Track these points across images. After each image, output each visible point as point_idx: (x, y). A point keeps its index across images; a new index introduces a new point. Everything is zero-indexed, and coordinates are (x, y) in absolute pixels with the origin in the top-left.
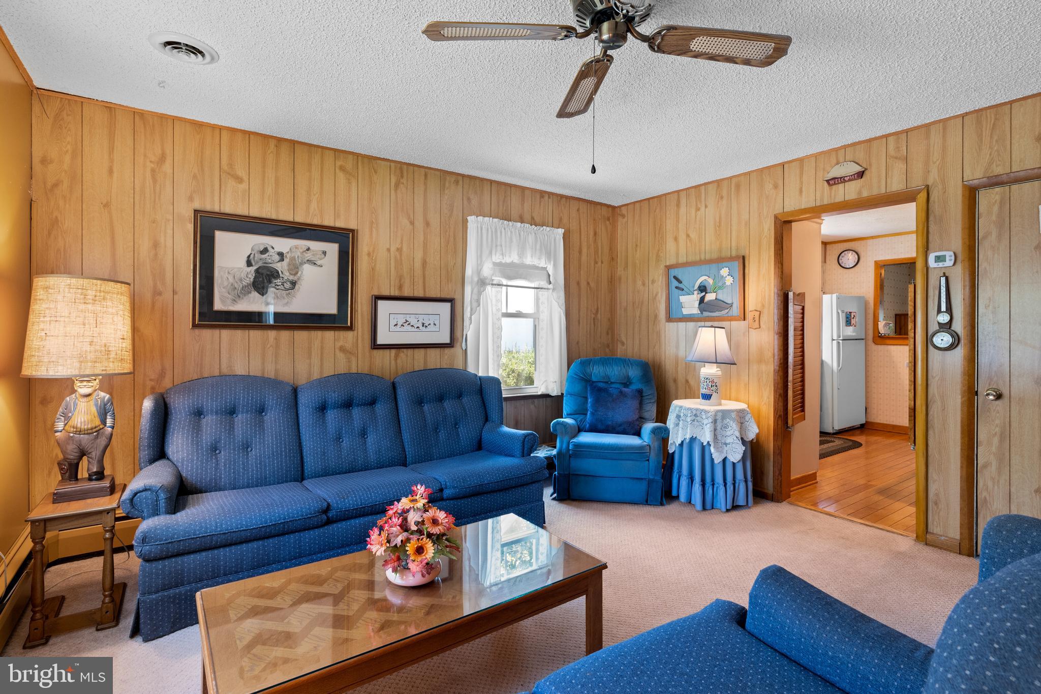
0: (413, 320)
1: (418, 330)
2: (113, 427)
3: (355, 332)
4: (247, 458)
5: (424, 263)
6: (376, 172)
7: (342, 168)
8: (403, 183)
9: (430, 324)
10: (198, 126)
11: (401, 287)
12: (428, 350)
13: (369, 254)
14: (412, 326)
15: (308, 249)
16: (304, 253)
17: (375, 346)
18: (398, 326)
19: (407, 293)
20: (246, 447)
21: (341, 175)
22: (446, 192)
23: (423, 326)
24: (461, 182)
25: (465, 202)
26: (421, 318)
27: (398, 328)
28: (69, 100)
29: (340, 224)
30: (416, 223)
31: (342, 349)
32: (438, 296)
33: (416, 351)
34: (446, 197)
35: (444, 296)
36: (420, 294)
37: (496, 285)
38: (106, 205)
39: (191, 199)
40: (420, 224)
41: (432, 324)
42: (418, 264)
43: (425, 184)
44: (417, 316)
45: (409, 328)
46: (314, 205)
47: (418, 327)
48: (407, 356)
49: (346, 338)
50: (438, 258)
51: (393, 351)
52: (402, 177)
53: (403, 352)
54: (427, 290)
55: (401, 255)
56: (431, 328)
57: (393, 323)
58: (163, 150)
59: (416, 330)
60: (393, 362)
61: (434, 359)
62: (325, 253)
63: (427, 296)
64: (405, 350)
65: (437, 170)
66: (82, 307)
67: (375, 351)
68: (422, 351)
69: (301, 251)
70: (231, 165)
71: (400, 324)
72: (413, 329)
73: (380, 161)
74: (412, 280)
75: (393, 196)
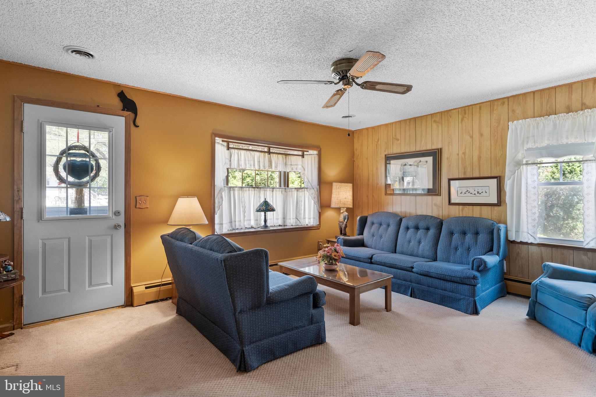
0: (471, 190)
1: (475, 195)
2: (346, 222)
3: (441, 196)
4: (380, 240)
5: (480, 158)
6: (451, 117)
7: (435, 121)
8: (466, 117)
9: (483, 192)
10: (386, 125)
11: (465, 173)
12: (482, 207)
13: (448, 158)
14: (471, 193)
15: (420, 161)
16: (419, 163)
17: (450, 203)
18: (463, 194)
19: (468, 176)
20: (381, 237)
21: (434, 125)
22: (495, 112)
23: (478, 193)
24: (506, 103)
25: (510, 113)
26: (476, 189)
27: (462, 195)
28: (360, 131)
29: (434, 147)
30: (474, 136)
31: (435, 205)
32: (490, 175)
33: (475, 207)
34: (495, 115)
35: (493, 175)
36: (477, 175)
37: (530, 164)
38: (367, 159)
39: (385, 151)
40: (476, 136)
41: (484, 192)
42: (475, 159)
43: (480, 113)
44: (474, 188)
45: (469, 194)
46: (423, 142)
47: (475, 194)
48: (469, 209)
49: (437, 199)
50: (489, 153)
51: (461, 207)
52: (465, 114)
53: (467, 207)
54: (481, 173)
55: (465, 156)
56: (484, 194)
57: (460, 192)
58: (378, 137)
59: (474, 195)
60: (461, 212)
61: (486, 213)
62: (427, 162)
63: (481, 176)
64: (468, 206)
65: (487, 102)
66: (336, 190)
67: (451, 206)
68: (478, 207)
69: (418, 162)
70: (395, 135)
71: (463, 192)
72: (472, 195)
73: (453, 111)
74: (472, 168)
75: (460, 125)
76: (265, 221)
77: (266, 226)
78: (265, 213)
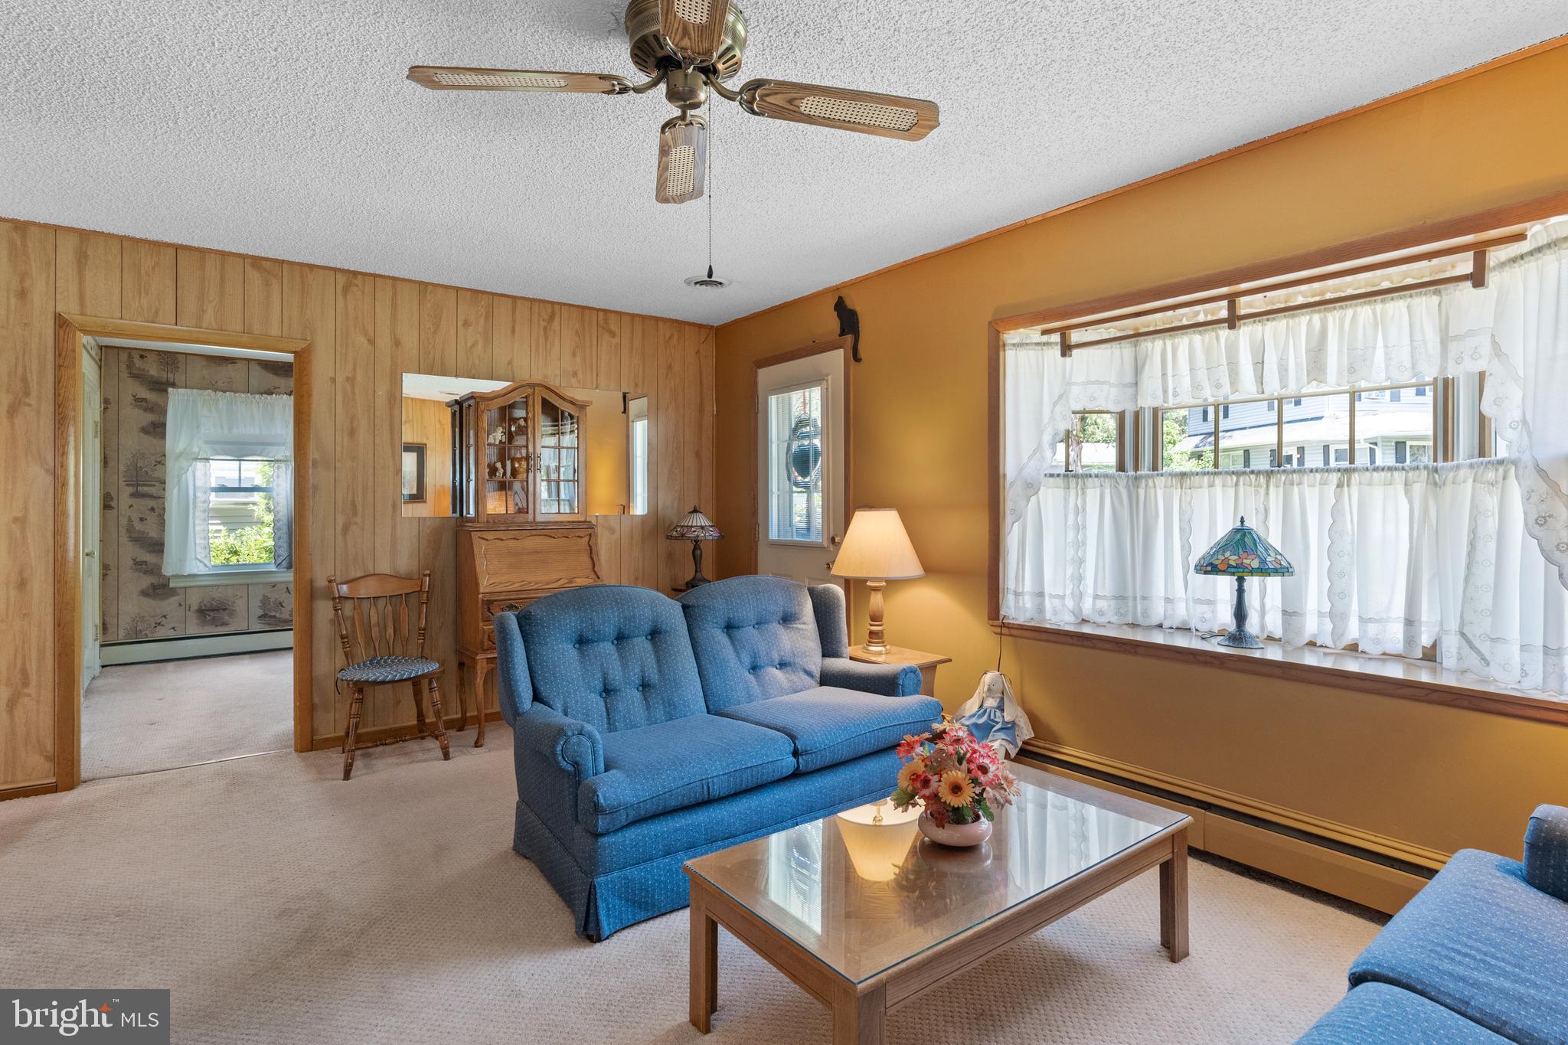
76: (1240, 614)
77: (1238, 637)
78: (1241, 581)
